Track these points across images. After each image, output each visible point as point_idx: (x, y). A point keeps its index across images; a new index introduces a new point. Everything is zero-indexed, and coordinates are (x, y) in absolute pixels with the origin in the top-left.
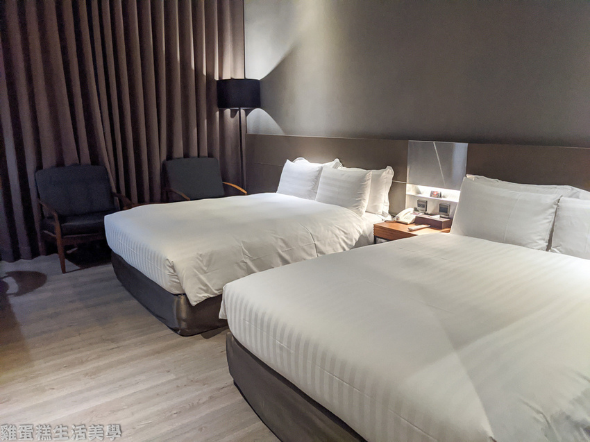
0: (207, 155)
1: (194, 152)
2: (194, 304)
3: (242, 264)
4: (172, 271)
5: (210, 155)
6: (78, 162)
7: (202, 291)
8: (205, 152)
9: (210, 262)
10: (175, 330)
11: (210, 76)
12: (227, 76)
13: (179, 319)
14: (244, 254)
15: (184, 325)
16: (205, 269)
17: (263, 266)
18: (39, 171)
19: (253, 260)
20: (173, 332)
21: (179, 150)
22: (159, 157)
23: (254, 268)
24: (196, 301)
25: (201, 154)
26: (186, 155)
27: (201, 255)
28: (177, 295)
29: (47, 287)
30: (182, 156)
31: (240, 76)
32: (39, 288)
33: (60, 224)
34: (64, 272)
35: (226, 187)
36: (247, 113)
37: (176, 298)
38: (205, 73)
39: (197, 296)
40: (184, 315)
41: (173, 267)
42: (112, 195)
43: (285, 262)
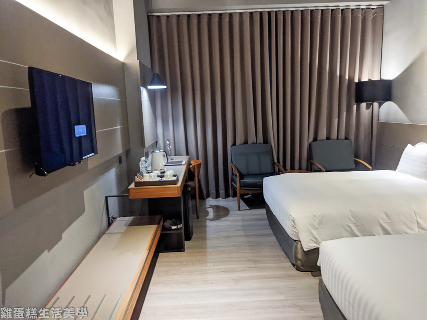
0: (344, 138)
1: (334, 135)
2: (306, 250)
3: (347, 227)
4: (293, 224)
5: (346, 138)
6: (256, 142)
7: (313, 242)
8: (342, 135)
9: (321, 222)
10: (294, 265)
11: (351, 80)
12: (365, 79)
13: (297, 258)
14: (350, 219)
15: (299, 263)
16: (317, 226)
17: (366, 232)
18: (233, 147)
19: (357, 226)
20: (292, 266)
21: (323, 134)
22: (308, 139)
23: (357, 232)
24: (307, 248)
25: (339, 137)
26: (328, 138)
27: (315, 216)
28: (296, 241)
29: (229, 218)
30: (325, 138)
31: (376, 78)
32: (224, 218)
33: (240, 180)
34: (239, 210)
35: (357, 163)
36: (380, 106)
37: (295, 243)
38: (347, 78)
39: (308, 245)
40: (300, 256)
41: (294, 221)
42: (274, 164)
43: (386, 232)
